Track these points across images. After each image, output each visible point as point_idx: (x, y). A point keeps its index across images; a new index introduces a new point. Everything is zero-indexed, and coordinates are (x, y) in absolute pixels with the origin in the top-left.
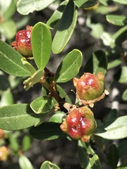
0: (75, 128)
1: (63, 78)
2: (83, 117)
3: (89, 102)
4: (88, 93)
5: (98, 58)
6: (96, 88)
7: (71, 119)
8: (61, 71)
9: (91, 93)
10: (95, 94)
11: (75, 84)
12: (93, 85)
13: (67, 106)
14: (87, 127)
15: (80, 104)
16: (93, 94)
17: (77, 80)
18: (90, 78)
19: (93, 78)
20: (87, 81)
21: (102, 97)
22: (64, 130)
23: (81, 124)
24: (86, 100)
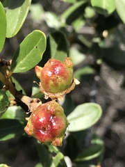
0: (44, 129)
1: (21, 67)
2: (53, 116)
3: (58, 95)
4: (56, 85)
5: (56, 41)
6: (65, 78)
7: (38, 118)
8: (18, 59)
9: (60, 84)
10: (65, 84)
11: (39, 74)
12: (61, 74)
13: (25, 99)
14: (59, 127)
15: (46, 98)
16: (62, 85)
17: (41, 68)
18: (57, 65)
19: (61, 66)
20: (53, 69)
21: (72, 88)
22: (30, 133)
23: (51, 124)
24: (54, 93)
